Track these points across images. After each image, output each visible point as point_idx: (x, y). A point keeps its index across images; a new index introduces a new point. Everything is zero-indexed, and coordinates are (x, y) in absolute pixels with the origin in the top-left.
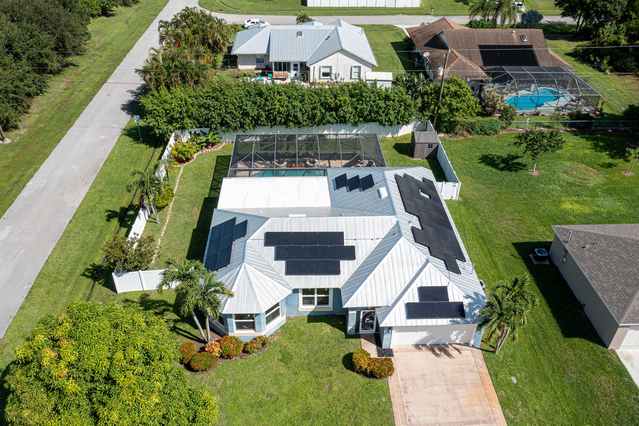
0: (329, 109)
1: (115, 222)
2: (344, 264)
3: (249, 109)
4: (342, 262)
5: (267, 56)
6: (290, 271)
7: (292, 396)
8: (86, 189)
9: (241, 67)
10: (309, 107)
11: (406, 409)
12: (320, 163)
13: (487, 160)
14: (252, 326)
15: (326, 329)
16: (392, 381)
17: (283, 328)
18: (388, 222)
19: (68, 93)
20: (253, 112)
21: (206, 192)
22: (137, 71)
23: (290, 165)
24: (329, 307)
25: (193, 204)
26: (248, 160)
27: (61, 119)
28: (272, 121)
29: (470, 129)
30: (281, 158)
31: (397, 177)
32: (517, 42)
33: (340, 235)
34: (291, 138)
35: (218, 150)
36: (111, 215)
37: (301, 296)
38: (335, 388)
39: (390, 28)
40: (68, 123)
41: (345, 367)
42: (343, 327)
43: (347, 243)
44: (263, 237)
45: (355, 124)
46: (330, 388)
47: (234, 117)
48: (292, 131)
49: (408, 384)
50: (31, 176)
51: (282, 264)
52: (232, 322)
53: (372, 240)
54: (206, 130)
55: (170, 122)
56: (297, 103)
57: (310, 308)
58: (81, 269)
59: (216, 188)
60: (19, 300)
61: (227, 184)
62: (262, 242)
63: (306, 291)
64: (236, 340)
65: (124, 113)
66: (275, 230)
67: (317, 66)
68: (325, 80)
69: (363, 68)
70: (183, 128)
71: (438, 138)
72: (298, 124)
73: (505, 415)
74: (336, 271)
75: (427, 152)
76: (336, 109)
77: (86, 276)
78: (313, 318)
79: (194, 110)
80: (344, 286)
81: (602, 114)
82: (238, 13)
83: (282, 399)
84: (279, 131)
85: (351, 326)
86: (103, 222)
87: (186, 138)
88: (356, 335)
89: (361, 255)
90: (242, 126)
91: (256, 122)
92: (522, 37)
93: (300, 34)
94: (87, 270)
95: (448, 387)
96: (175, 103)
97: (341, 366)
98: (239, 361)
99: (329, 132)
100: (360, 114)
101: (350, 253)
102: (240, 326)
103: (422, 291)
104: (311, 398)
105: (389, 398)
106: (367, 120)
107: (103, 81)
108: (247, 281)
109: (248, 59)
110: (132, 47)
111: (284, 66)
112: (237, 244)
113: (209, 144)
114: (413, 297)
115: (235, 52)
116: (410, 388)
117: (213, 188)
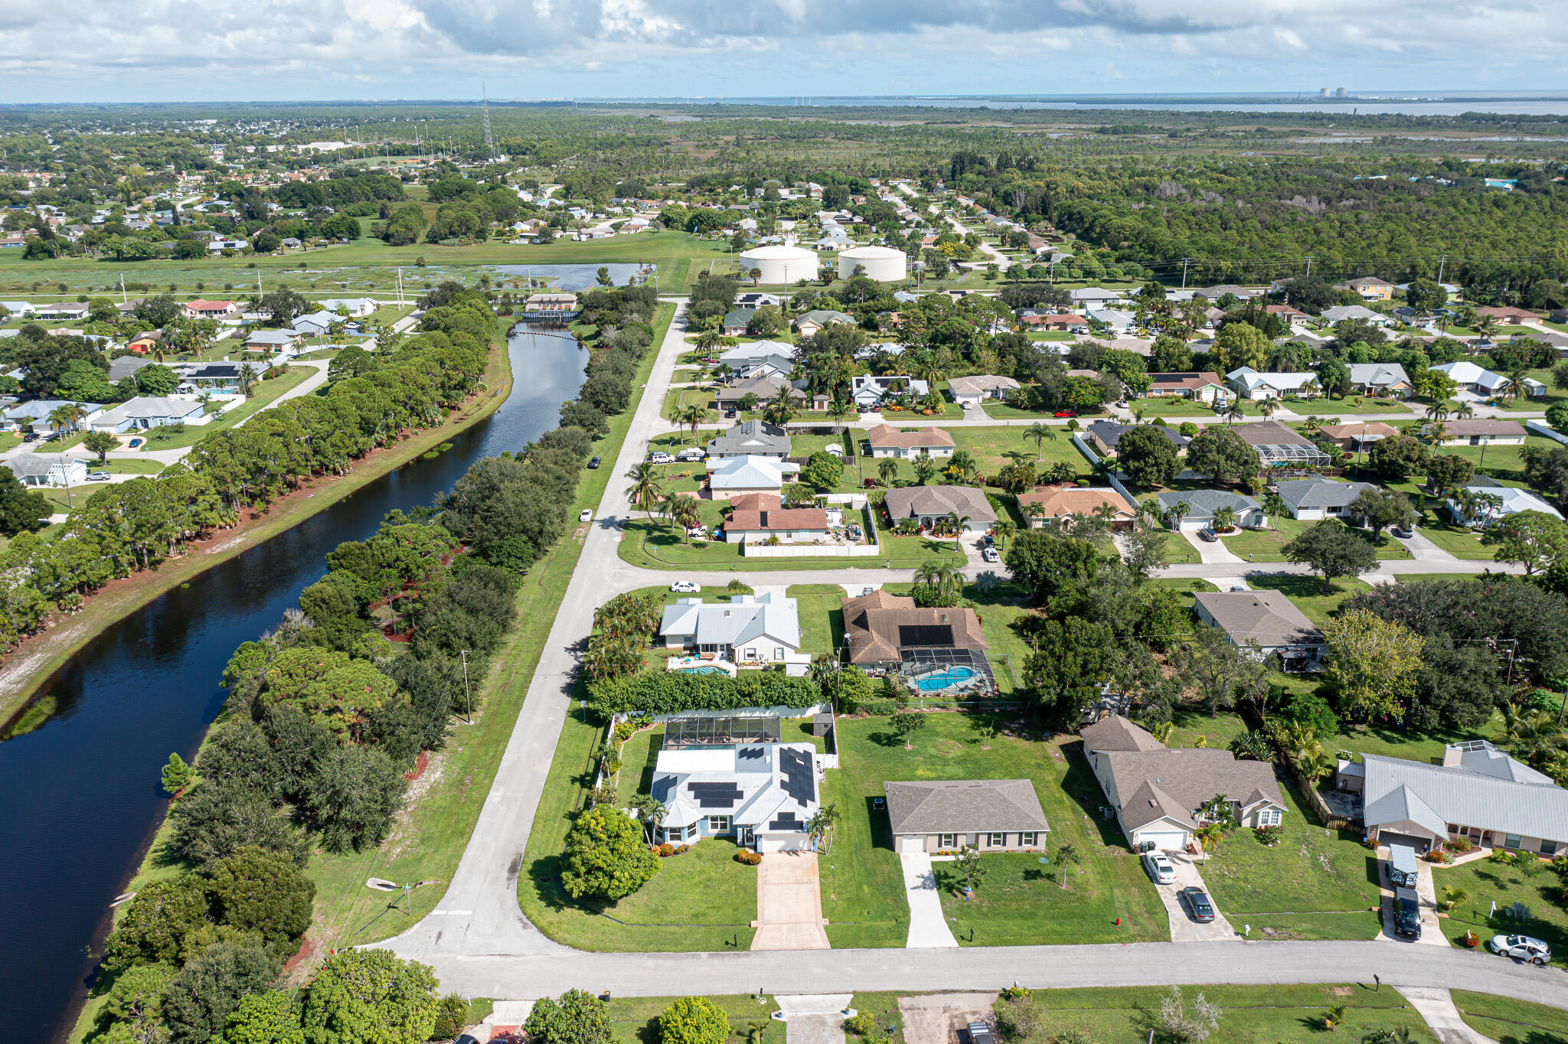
0: (744, 696)
1: (577, 784)
2: (736, 801)
3: (678, 696)
5: (695, 635)
6: (703, 805)
7: (701, 873)
8: (550, 761)
9: (669, 646)
10: (727, 694)
12: (733, 740)
13: (876, 738)
14: (679, 838)
15: (725, 843)
16: (759, 867)
17: (699, 843)
18: (766, 777)
19: (505, 676)
20: (681, 698)
21: (644, 763)
22: (567, 649)
23: (710, 741)
24: (728, 831)
25: (635, 772)
26: (676, 738)
27: (509, 702)
28: (697, 705)
29: (869, 709)
30: (702, 736)
31: (781, 750)
32: (937, 622)
33: (735, 784)
34: (711, 720)
35: (651, 729)
36: (574, 780)
37: (709, 822)
38: (727, 869)
39: (834, 589)
40: (517, 705)
41: (734, 861)
42: (735, 842)
43: (739, 789)
44: (686, 786)
45: (767, 707)
46: (724, 869)
47: (666, 703)
48: (713, 714)
50: (503, 752)
51: (699, 801)
52: (668, 834)
53: (754, 787)
54: (641, 713)
55: (612, 707)
56: (718, 691)
57: (716, 831)
58: (561, 814)
59: (652, 759)
60: (528, 829)
61: (662, 755)
62: (686, 789)
63: (714, 819)
64: (671, 847)
65: (564, 696)
66: (696, 782)
67: (741, 648)
68: (750, 660)
69: (786, 649)
70: (622, 712)
71: (832, 719)
72: (718, 707)
74: (731, 805)
75: (824, 731)
76: (750, 695)
78: (718, 837)
79: (633, 697)
80: (735, 815)
81: (1000, 694)
82: (663, 568)
84: (702, 714)
85: (739, 840)
86: (569, 784)
87: (624, 719)
88: (743, 845)
89: (747, 797)
90: (672, 709)
91: (684, 707)
92: (943, 617)
93: (727, 613)
95: (792, 868)
96: (618, 691)
97: (732, 860)
98: (670, 858)
99: (743, 714)
100: (770, 699)
101: (740, 795)
102: (672, 838)
103: (780, 814)
104: (712, 874)
105: (757, 874)
106: (777, 703)
107: (536, 661)
108: (677, 810)
109: (676, 638)
110: (553, 619)
111: (712, 648)
112: (671, 791)
113: (644, 724)
114: (774, 818)
115: (662, 633)
117: (649, 760)
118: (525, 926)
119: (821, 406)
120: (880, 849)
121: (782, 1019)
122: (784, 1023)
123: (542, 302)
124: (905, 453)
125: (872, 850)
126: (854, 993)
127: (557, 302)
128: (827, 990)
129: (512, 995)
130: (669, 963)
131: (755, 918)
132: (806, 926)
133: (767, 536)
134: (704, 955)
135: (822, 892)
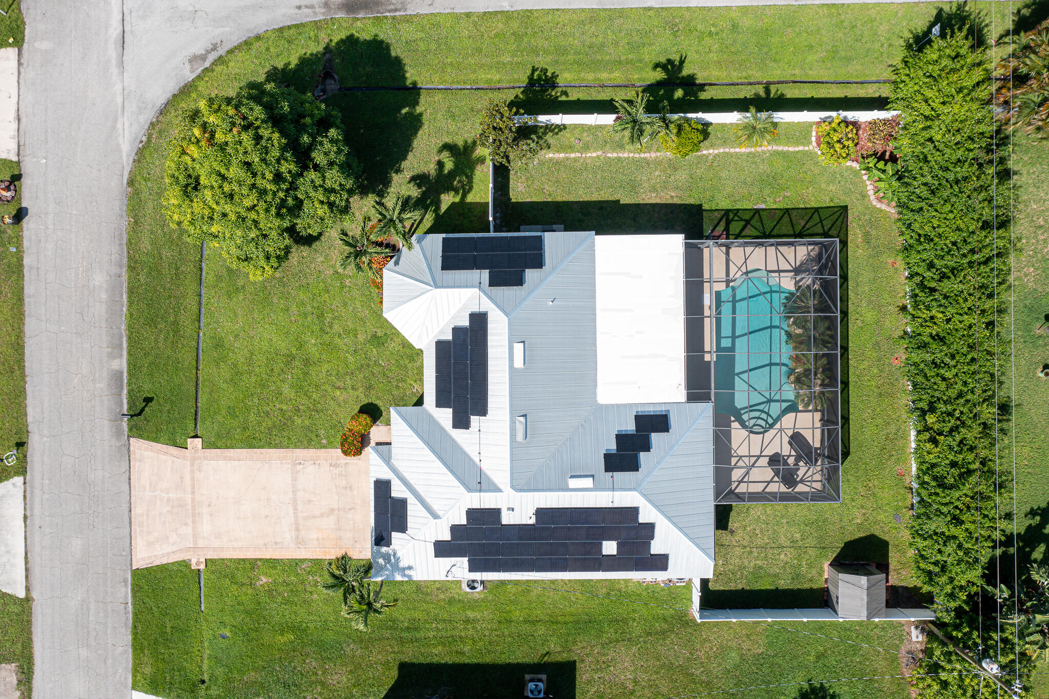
4: (451, 410)
6: (440, 345)
7: (330, 347)
11: (312, 462)
33: (483, 412)
38: (338, 393)
41: (364, 405)
43: (474, 420)
44: (483, 310)
46: (339, 388)
49: (340, 469)
51: (449, 336)
53: (479, 453)
62: (476, 309)
66: (490, 326)
73: (305, 560)
74: (439, 404)
77: (533, 73)
80: (426, 411)
83: (326, 338)
89: (459, 435)
94: (545, 71)
95: (337, 511)
97: (365, 401)
101: (461, 422)
103: (403, 503)
104: (326, 367)
105: (325, 447)
108: (416, 294)
112: (477, 275)
114: (398, 491)
116: (336, 471)
117: (728, 216)
118: (193, 59)
120: (395, 673)
125: (394, 660)
126: (28, 599)
128: (35, 558)
129: (28, 73)
130: (100, 310)
131: (208, 445)
132: (189, 530)
134: (121, 364)
135: (272, 563)
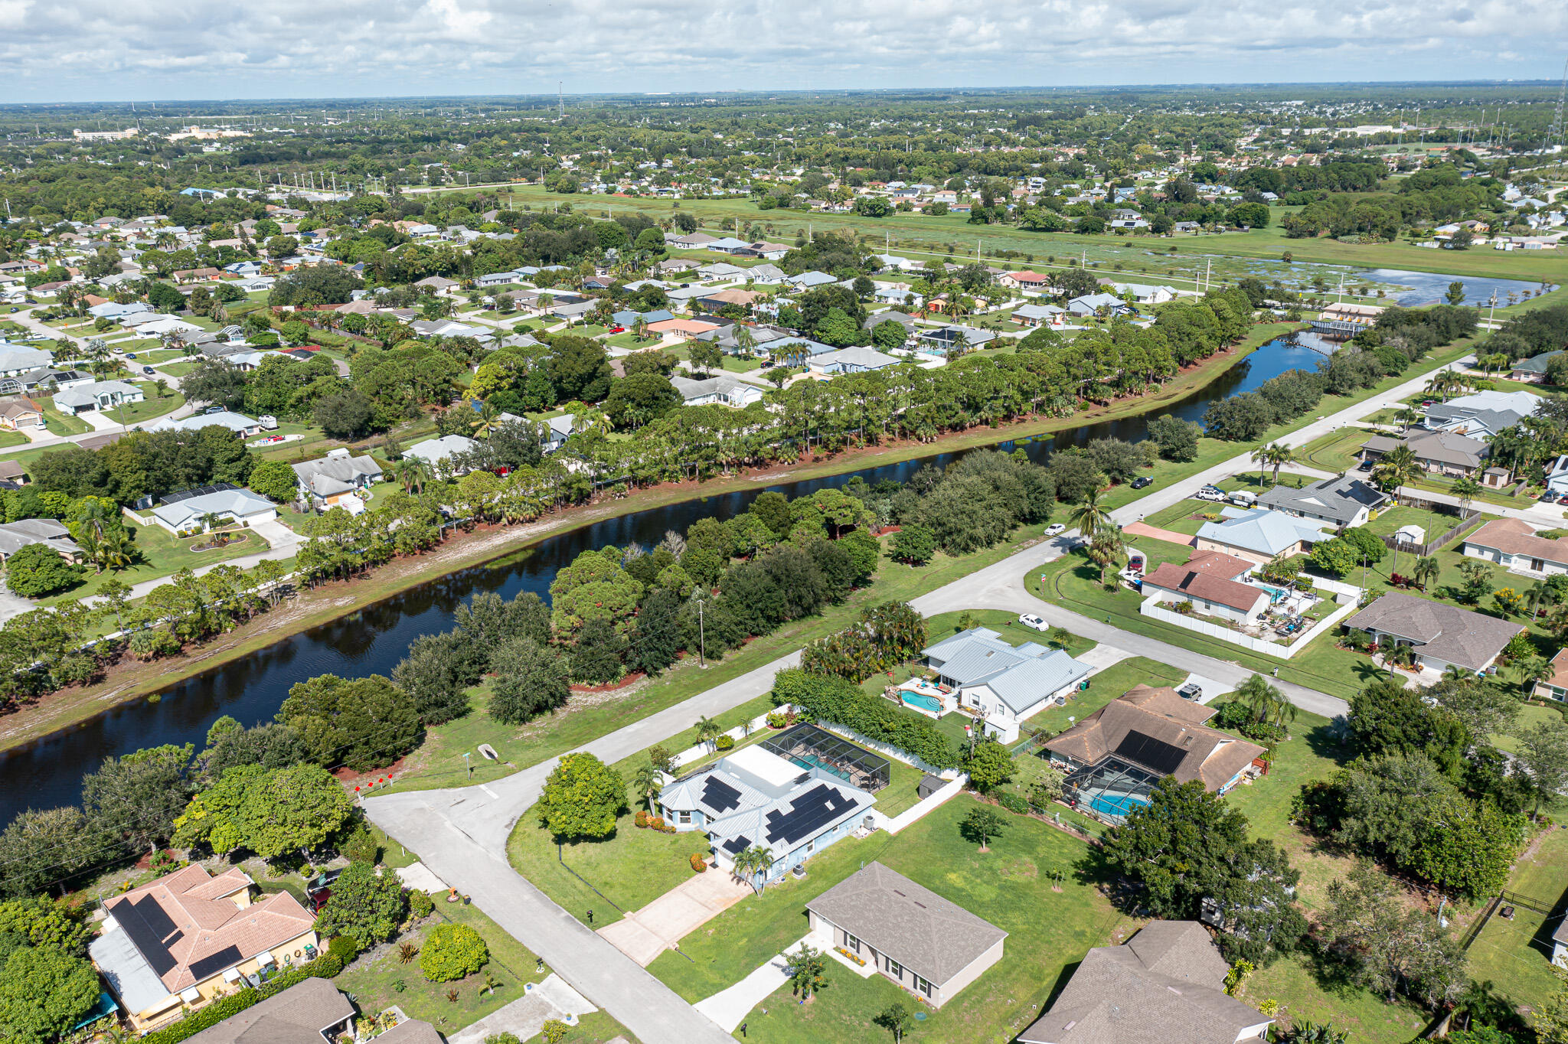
0: (884, 730)
2: (728, 809)
9: (931, 667)
13: (968, 826)
29: (1000, 797)
32: (1176, 742)
39: (1177, 676)
47: (822, 709)
51: (703, 794)
67: (967, 692)
68: (974, 707)
69: (1007, 709)
74: (721, 811)
90: (827, 718)
92: (1187, 739)
93: (990, 654)
102: (683, 821)
111: (950, 682)
118: (508, 826)
119: (1494, 480)
121: (527, 991)
122: (523, 994)
123: (1340, 312)
124: (1508, 558)
126: (601, 1009)
127: (1358, 314)
128: (588, 994)
129: (432, 864)
131: (635, 911)
132: (655, 939)
133: (1183, 599)
134: (565, 914)
135: (709, 923)
